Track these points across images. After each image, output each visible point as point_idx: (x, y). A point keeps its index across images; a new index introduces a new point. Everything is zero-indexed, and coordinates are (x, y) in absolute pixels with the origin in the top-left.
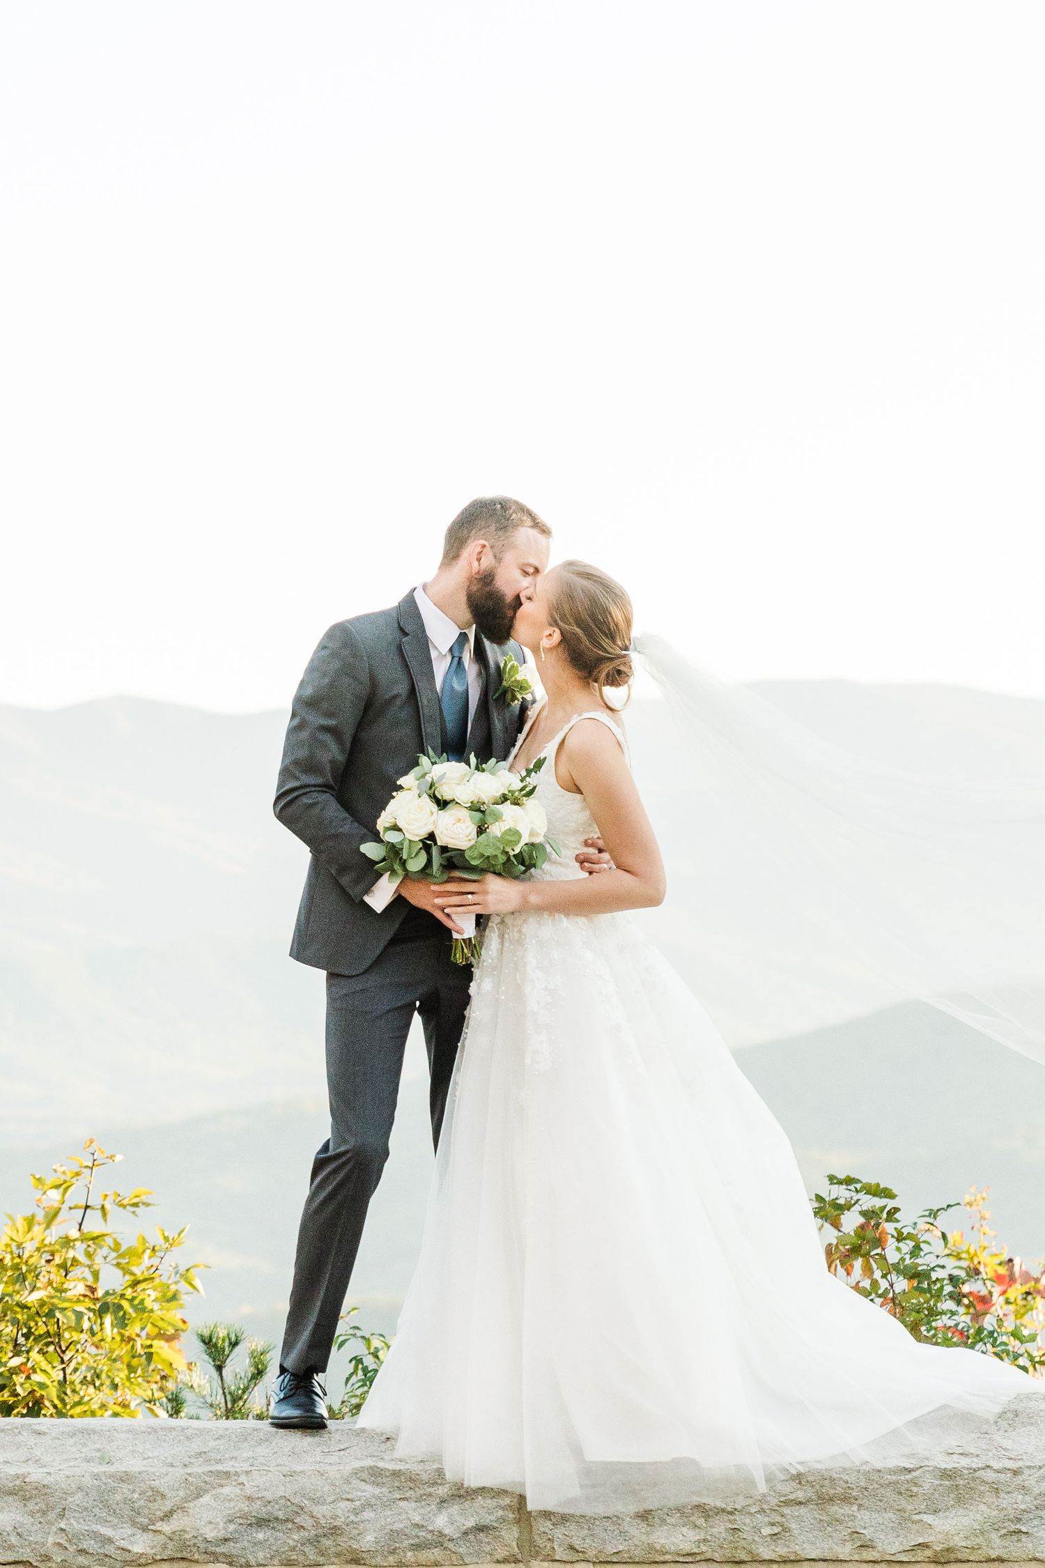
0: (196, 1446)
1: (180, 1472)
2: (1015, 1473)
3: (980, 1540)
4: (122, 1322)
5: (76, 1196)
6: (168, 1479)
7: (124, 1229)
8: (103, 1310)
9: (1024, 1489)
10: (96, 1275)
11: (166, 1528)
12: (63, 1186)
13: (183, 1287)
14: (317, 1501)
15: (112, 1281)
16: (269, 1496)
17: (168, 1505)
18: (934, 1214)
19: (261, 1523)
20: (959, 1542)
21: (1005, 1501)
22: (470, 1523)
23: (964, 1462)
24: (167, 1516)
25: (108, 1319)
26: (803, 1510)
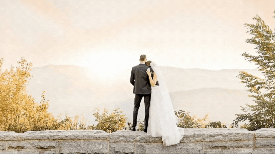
0: (137, 133)
1: (136, 135)
2: (204, 135)
3: (201, 140)
4: (121, 122)
5: (117, 111)
6: (135, 135)
7: (121, 114)
8: (119, 121)
9: (205, 136)
10: (118, 118)
11: (135, 139)
12: (116, 111)
13: (126, 119)
14: (147, 137)
15: (120, 118)
16: (143, 137)
17: (135, 137)
18: (188, 113)
19: (142, 139)
20: (199, 140)
21: (203, 137)
22: (159, 139)
23: (199, 134)
24: (135, 138)
25: (120, 121)
26: (185, 138)
